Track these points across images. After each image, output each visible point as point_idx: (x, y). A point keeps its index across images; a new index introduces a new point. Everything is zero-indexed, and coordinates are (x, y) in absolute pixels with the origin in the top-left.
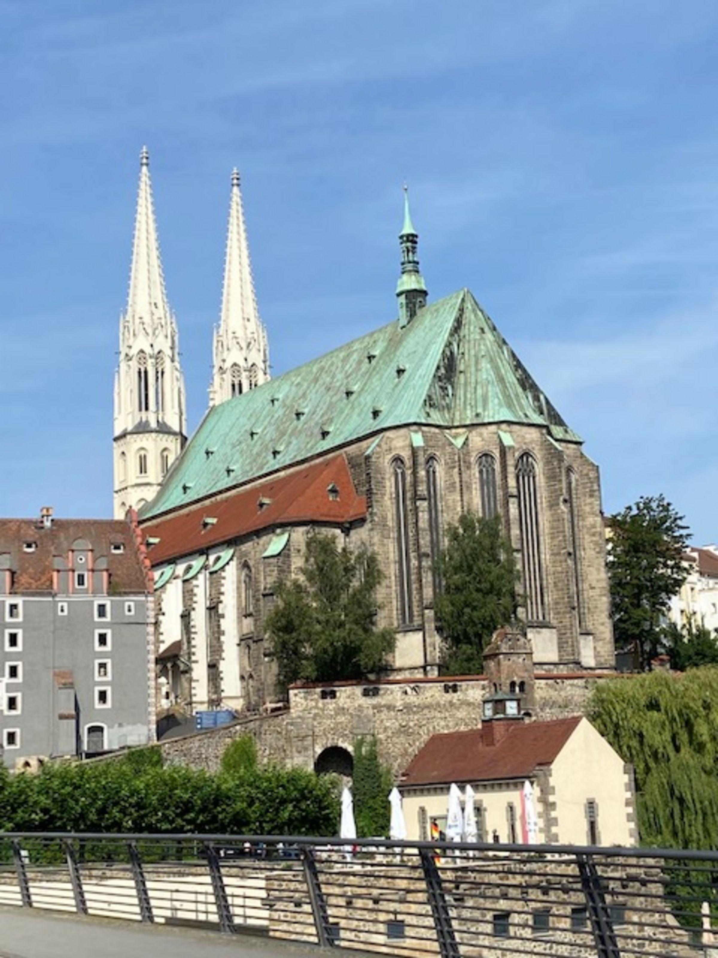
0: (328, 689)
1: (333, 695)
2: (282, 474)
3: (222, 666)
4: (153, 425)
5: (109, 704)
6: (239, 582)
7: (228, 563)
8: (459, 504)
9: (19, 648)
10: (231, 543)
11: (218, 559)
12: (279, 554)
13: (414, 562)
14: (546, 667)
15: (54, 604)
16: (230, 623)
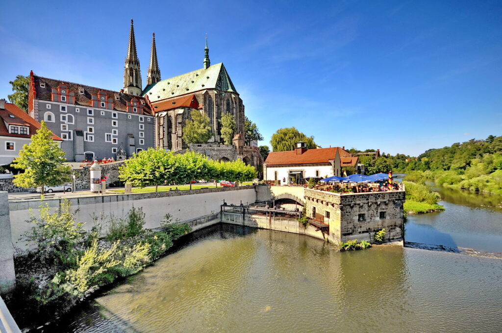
1: (201, 146)
2: (176, 98)
3: (164, 139)
4: (135, 85)
5: (143, 144)
7: (165, 115)
8: (223, 108)
9: (117, 126)
10: (165, 111)
11: (161, 115)
12: (181, 114)
15: (127, 115)
16: (166, 129)
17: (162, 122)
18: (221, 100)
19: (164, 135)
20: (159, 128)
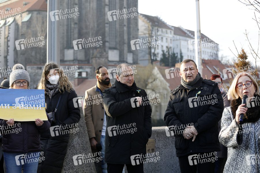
0: (39, 66)
1: (41, 68)
3: (8, 57)
6: (15, 30)
7: (12, 23)
8: (89, 7)
12: (27, 21)
13: (73, 26)
14: (115, 63)
17: (7, 33)
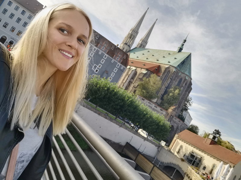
7: (134, 70)
8: (174, 83)
9: (103, 63)
10: (136, 67)
15: (112, 60)
16: (129, 79)
17: (130, 73)
18: (176, 77)
19: (126, 81)
20: (126, 76)
